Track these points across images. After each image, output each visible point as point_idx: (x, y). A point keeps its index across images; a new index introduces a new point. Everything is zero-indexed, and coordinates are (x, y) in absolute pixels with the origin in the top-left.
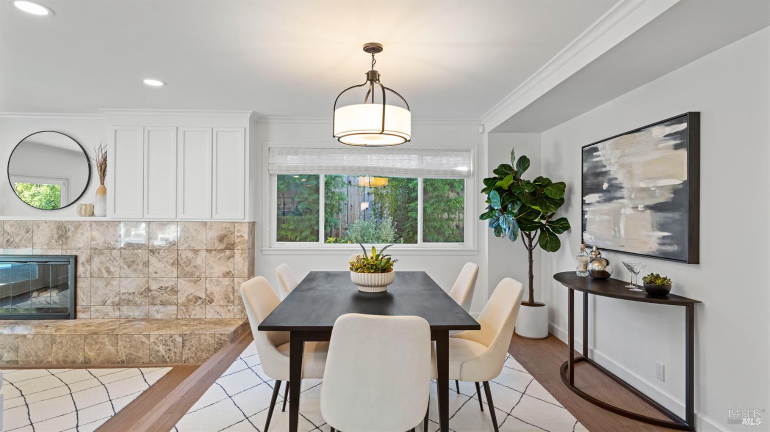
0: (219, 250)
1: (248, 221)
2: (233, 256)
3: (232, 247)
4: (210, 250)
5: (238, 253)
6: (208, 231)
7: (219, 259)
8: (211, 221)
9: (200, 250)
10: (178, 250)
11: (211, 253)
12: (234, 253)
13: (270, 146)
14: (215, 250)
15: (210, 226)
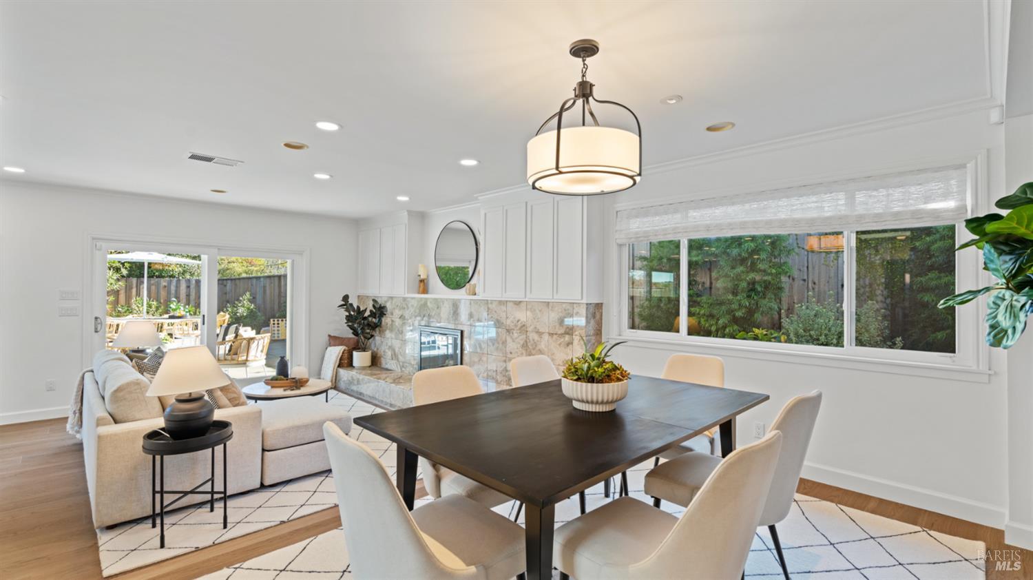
0: (560, 334)
1: (585, 302)
2: (572, 343)
3: (571, 331)
4: (552, 334)
5: (576, 339)
6: (550, 312)
7: (560, 344)
8: (553, 301)
9: (544, 333)
10: (527, 331)
11: (552, 337)
12: (573, 340)
13: (618, 209)
14: (556, 334)
15: (552, 307)
